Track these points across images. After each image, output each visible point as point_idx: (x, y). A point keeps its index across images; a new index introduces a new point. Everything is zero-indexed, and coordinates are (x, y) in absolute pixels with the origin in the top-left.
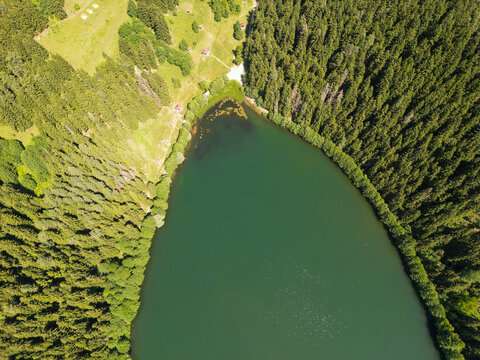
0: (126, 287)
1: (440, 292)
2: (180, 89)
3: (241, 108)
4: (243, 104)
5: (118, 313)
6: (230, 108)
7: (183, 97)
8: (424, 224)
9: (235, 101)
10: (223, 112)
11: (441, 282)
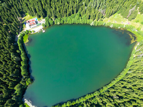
0: (75, 19)
1: (83, 102)
2: (135, 23)
3: (134, 41)
4: (136, 42)
5: (69, 18)
6: (133, 38)
7: (133, 24)
8: (105, 97)
9: (137, 39)
10: (131, 36)
11: (87, 102)
